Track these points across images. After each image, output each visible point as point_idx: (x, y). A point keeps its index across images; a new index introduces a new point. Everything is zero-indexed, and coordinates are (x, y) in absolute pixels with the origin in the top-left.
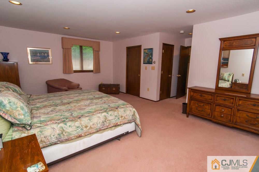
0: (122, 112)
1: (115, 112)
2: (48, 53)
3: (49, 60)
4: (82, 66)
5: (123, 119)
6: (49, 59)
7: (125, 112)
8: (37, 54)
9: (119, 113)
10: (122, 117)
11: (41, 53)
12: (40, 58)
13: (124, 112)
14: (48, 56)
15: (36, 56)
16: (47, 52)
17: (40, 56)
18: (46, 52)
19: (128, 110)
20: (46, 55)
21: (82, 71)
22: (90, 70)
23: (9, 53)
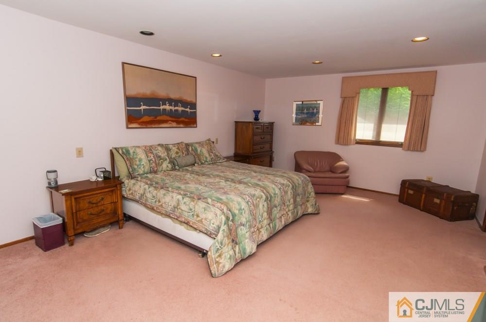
0: (201, 208)
1: (192, 203)
2: (318, 109)
3: (317, 119)
4: (378, 132)
5: (198, 221)
6: (319, 117)
7: (206, 212)
8: (304, 110)
9: (197, 207)
10: (198, 216)
11: (309, 109)
12: (306, 116)
13: (203, 210)
14: (318, 112)
15: (302, 113)
16: (317, 106)
17: (307, 113)
18: (315, 107)
19: (212, 211)
20: (315, 111)
21: (377, 143)
22: (398, 143)
23: (260, 111)
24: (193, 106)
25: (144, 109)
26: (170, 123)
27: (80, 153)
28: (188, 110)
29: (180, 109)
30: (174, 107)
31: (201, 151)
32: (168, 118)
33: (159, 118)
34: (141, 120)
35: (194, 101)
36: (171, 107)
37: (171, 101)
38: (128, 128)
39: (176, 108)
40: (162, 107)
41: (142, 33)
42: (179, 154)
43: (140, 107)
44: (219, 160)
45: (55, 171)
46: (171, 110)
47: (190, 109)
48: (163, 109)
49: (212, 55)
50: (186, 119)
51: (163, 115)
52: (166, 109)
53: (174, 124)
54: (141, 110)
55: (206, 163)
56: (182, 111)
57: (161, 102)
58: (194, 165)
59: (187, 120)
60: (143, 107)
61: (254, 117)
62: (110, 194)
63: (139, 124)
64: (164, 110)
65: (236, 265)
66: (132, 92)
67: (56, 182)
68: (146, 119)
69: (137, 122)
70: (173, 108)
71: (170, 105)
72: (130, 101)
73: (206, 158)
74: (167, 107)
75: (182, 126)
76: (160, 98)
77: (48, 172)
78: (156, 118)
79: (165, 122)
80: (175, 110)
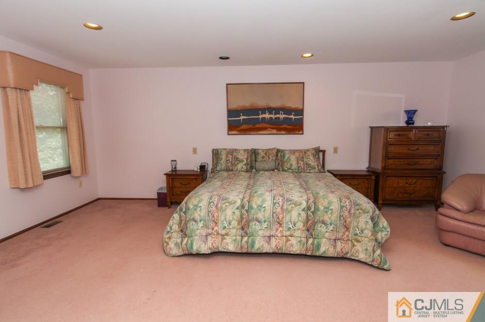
23: (416, 111)
24: (300, 112)
25: (243, 119)
26: (269, 130)
27: (195, 151)
28: (292, 117)
29: (282, 116)
30: (275, 115)
31: (288, 158)
32: (267, 126)
33: (257, 126)
34: (240, 128)
35: (301, 107)
36: (271, 116)
37: (270, 110)
38: (228, 134)
39: (277, 116)
40: (261, 116)
41: (221, 58)
42: (265, 159)
43: (239, 117)
44: (310, 170)
45: (175, 161)
46: (271, 118)
47: (294, 115)
48: (262, 118)
49: (302, 56)
50: (289, 125)
51: (262, 123)
52: (265, 118)
53: (274, 131)
54: (240, 119)
55: (291, 171)
56: (284, 118)
57: (260, 112)
58: (274, 170)
59: (290, 127)
60: (242, 118)
61: (406, 119)
62: (195, 180)
63: (238, 131)
64: (264, 119)
65: (185, 255)
66: (234, 106)
67: (175, 168)
68: (244, 127)
69: (236, 130)
70: (273, 116)
71: (271, 113)
72: (231, 113)
73: (291, 165)
74: (267, 116)
75: (283, 133)
76: (260, 107)
77: (172, 161)
78: (254, 126)
79: (265, 129)
80: (275, 118)
